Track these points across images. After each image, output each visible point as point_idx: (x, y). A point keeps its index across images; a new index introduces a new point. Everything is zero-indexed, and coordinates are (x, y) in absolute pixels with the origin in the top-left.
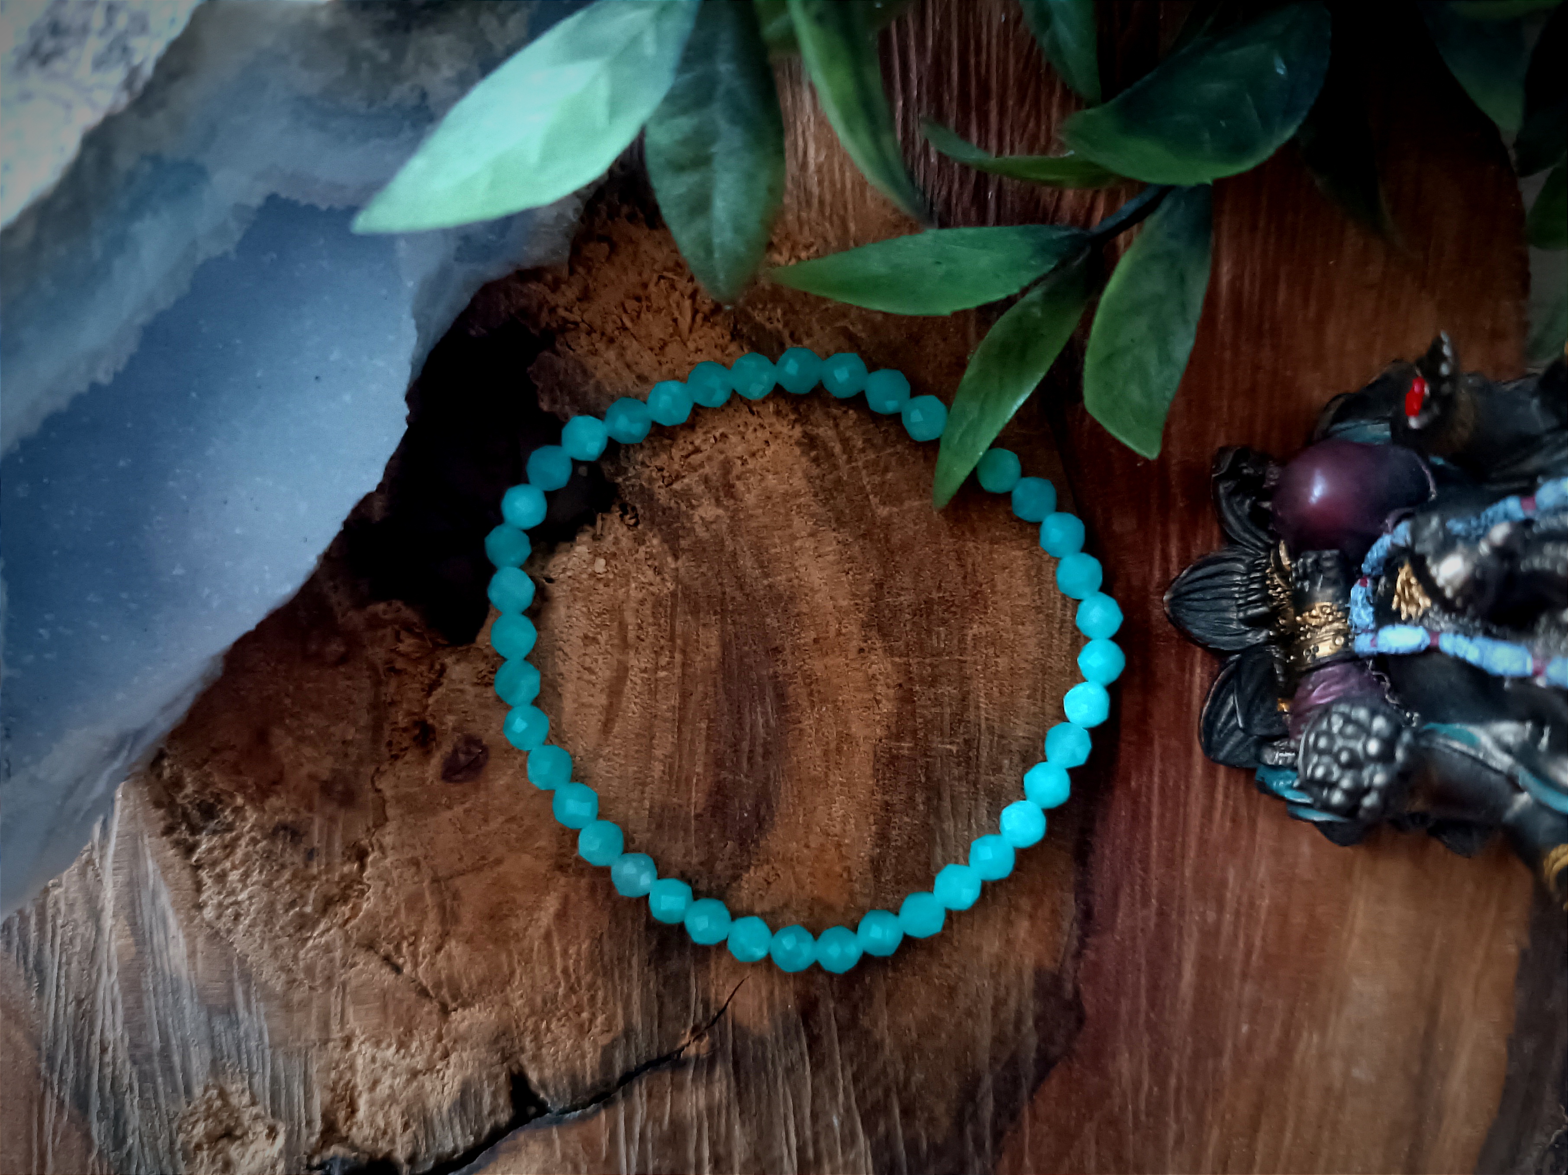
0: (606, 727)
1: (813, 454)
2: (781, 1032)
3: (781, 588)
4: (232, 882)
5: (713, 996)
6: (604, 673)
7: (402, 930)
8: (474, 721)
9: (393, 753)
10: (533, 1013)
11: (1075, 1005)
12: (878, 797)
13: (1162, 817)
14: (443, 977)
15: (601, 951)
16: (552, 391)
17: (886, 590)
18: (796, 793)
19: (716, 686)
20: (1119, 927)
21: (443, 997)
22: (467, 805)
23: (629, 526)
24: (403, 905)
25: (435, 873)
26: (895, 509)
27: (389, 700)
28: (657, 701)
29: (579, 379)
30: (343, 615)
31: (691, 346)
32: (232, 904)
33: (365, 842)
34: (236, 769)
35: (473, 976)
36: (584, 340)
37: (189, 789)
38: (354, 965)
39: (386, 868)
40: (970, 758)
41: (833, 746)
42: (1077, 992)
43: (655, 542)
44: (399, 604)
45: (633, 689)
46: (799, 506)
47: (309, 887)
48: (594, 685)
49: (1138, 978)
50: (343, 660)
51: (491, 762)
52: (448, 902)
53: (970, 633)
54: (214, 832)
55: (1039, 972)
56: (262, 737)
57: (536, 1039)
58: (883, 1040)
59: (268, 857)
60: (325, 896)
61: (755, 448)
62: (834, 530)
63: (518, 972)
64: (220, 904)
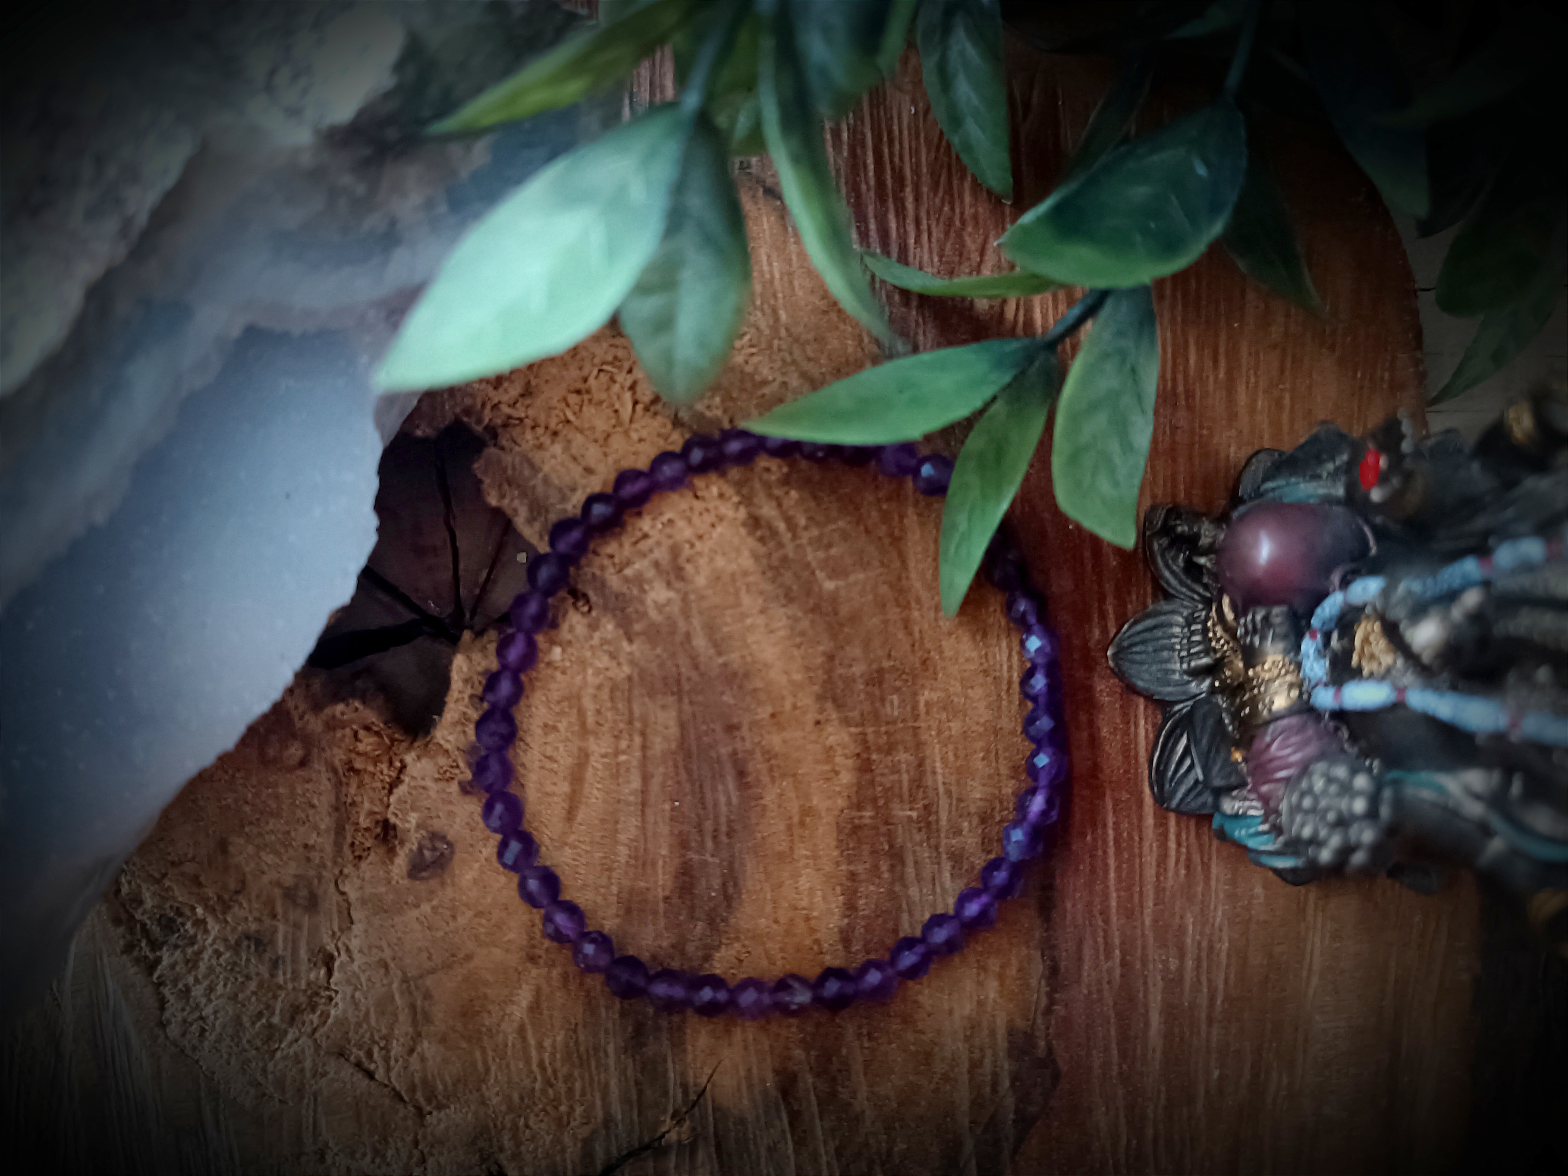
0: (570, 815)
1: (759, 533)
2: (761, 1111)
3: (735, 666)
4: (195, 999)
5: (691, 1080)
6: (565, 760)
7: (372, 1035)
8: (438, 817)
9: (357, 853)
10: (510, 1109)
11: (1048, 1062)
12: (843, 867)
13: (1118, 868)
14: (417, 1081)
15: (577, 1042)
16: (500, 486)
17: (837, 662)
18: (762, 870)
19: (676, 767)
20: (1086, 980)
21: (417, 1100)
22: (435, 903)
23: (583, 614)
24: (372, 1010)
25: (404, 973)
26: (841, 583)
27: (349, 801)
28: (618, 785)
29: (527, 472)
30: (301, 718)
31: (635, 436)
32: (195, 1020)
33: (331, 948)
34: (196, 881)
35: (447, 1078)
36: (529, 435)
37: (149, 903)
38: (324, 1074)
39: (354, 973)
40: (929, 824)
41: (796, 819)
42: (1050, 1049)
43: (610, 627)
44: (357, 704)
45: (595, 775)
46: (748, 585)
47: (275, 997)
48: (556, 773)
49: (1108, 1030)
50: (303, 763)
51: (457, 857)
52: (419, 1003)
53: (922, 700)
54: (176, 947)
55: (1011, 1031)
56: (223, 846)
57: (515, 1137)
58: (863, 1112)
59: (232, 970)
60: (292, 1006)
61: (700, 532)
62: (784, 606)
63: (493, 1068)
64: (185, 1021)
